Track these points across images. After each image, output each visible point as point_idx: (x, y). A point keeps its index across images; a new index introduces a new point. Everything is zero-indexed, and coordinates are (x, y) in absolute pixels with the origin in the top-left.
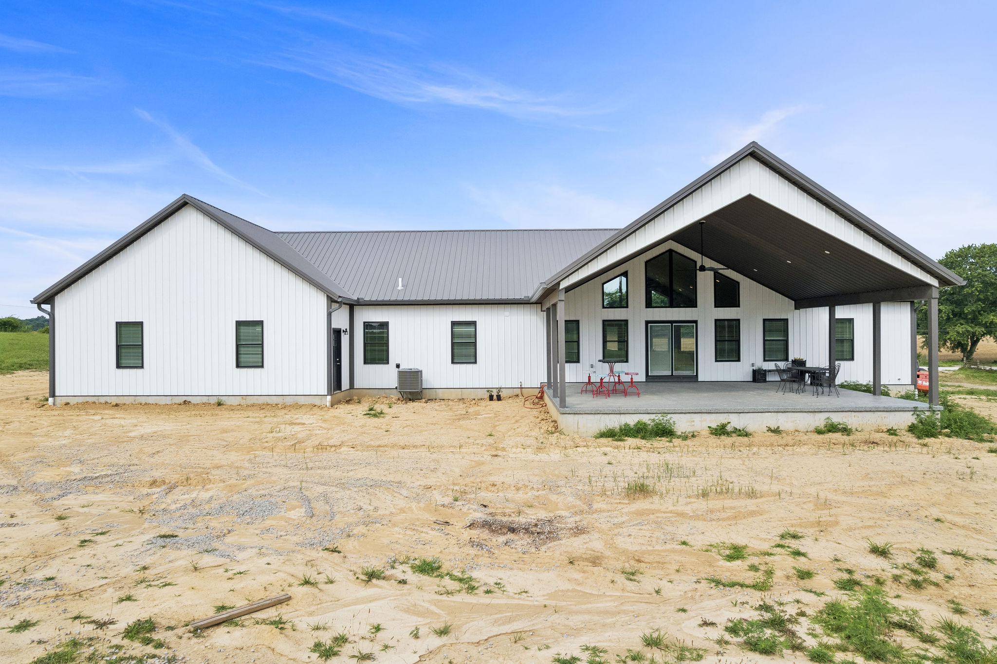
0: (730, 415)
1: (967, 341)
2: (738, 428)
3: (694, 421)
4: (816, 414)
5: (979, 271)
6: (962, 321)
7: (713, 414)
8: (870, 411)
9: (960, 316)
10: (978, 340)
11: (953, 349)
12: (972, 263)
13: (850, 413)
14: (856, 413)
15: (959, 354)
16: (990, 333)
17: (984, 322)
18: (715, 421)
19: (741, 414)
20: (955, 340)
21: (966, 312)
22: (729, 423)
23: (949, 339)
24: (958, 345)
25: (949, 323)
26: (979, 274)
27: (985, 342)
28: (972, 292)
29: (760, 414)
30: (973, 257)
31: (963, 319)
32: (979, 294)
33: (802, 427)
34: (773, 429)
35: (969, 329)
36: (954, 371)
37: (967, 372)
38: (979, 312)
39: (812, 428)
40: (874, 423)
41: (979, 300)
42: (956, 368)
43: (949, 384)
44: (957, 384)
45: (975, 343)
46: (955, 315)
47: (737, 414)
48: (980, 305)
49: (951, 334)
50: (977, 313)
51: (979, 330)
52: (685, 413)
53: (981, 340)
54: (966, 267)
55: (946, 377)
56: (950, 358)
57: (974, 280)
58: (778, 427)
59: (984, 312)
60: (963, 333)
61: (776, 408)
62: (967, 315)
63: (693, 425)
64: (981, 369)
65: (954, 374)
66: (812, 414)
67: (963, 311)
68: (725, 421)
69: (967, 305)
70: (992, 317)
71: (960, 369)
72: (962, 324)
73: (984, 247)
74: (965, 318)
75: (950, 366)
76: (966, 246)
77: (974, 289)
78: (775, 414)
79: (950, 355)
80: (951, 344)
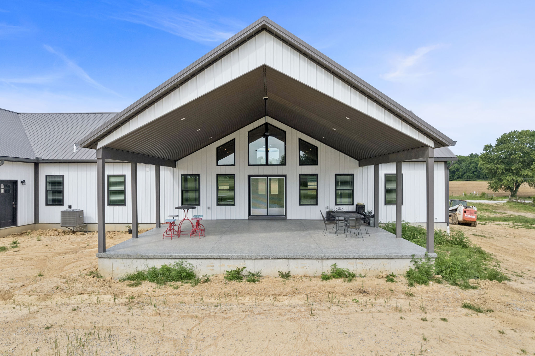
0: (246, 260)
1: (513, 185)
2: (253, 272)
3: (213, 266)
4: (324, 261)
5: (520, 145)
6: (510, 174)
7: (231, 260)
8: (373, 258)
9: (509, 171)
10: (519, 185)
11: (506, 190)
12: (516, 141)
13: (355, 260)
14: (361, 261)
15: (509, 193)
16: (526, 181)
17: (522, 175)
18: (233, 265)
19: (256, 260)
20: (506, 185)
21: (512, 168)
22: (245, 268)
23: (503, 184)
24: (508, 188)
25: (503, 175)
26: (520, 147)
27: (524, 186)
28: (516, 157)
29: (272, 260)
30: (517, 138)
31: (511, 173)
32: (520, 159)
33: (311, 272)
34: (284, 274)
35: (514, 178)
36: (503, 203)
37: (510, 204)
38: (520, 169)
39: (319, 274)
40: (376, 269)
41: (520, 162)
42: (505, 201)
43: (499, 211)
44: (503, 212)
45: (518, 187)
46: (506, 170)
47: (252, 261)
48: (520, 165)
49: (504, 181)
50: (519, 170)
51: (520, 179)
52: (205, 259)
53: (521, 185)
54: (513, 143)
55: (498, 207)
56: (504, 195)
57: (517, 150)
58: (289, 272)
59: (523, 169)
60: (511, 181)
61: (287, 255)
62: (513, 170)
63: (213, 269)
64: (519, 202)
65: (503, 205)
66: (320, 261)
67: (511, 168)
68: (241, 267)
69: (513, 165)
70: (527, 172)
71: (507, 202)
72: (510, 176)
73: (523, 131)
74: (512, 172)
75: (502, 200)
76: (513, 131)
77: (517, 156)
78: (287, 260)
79: (503, 193)
80: (504, 187)
